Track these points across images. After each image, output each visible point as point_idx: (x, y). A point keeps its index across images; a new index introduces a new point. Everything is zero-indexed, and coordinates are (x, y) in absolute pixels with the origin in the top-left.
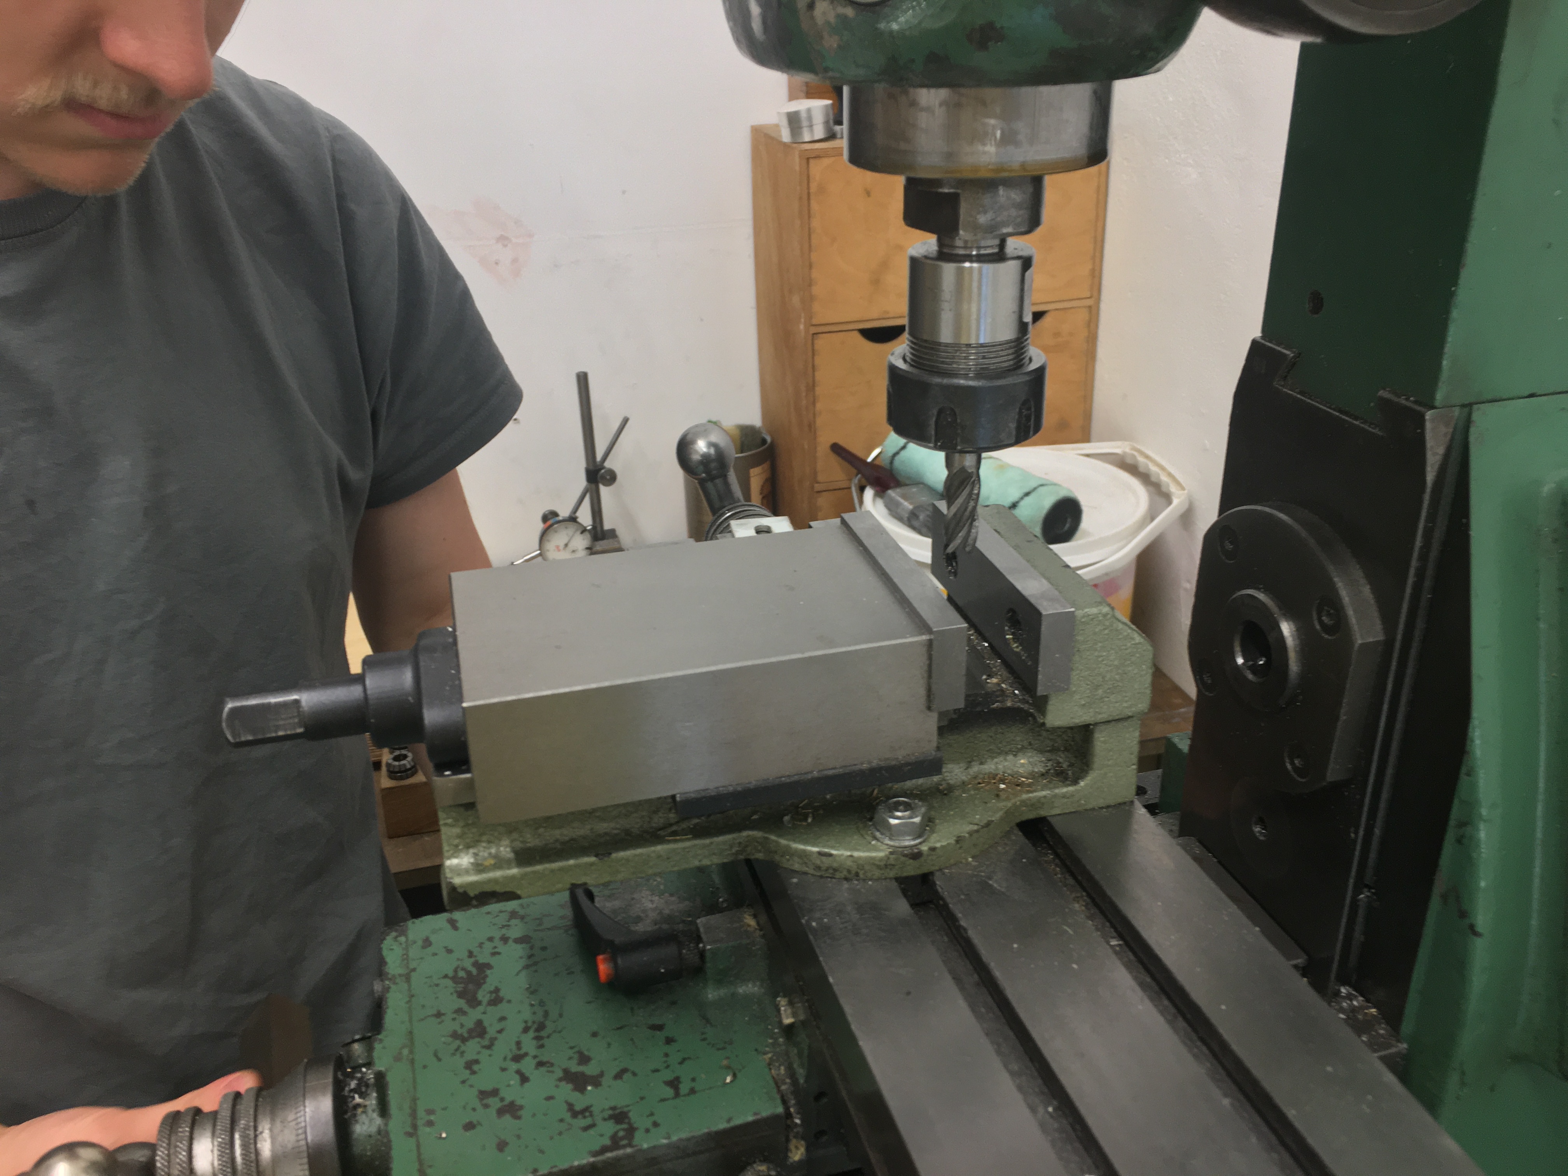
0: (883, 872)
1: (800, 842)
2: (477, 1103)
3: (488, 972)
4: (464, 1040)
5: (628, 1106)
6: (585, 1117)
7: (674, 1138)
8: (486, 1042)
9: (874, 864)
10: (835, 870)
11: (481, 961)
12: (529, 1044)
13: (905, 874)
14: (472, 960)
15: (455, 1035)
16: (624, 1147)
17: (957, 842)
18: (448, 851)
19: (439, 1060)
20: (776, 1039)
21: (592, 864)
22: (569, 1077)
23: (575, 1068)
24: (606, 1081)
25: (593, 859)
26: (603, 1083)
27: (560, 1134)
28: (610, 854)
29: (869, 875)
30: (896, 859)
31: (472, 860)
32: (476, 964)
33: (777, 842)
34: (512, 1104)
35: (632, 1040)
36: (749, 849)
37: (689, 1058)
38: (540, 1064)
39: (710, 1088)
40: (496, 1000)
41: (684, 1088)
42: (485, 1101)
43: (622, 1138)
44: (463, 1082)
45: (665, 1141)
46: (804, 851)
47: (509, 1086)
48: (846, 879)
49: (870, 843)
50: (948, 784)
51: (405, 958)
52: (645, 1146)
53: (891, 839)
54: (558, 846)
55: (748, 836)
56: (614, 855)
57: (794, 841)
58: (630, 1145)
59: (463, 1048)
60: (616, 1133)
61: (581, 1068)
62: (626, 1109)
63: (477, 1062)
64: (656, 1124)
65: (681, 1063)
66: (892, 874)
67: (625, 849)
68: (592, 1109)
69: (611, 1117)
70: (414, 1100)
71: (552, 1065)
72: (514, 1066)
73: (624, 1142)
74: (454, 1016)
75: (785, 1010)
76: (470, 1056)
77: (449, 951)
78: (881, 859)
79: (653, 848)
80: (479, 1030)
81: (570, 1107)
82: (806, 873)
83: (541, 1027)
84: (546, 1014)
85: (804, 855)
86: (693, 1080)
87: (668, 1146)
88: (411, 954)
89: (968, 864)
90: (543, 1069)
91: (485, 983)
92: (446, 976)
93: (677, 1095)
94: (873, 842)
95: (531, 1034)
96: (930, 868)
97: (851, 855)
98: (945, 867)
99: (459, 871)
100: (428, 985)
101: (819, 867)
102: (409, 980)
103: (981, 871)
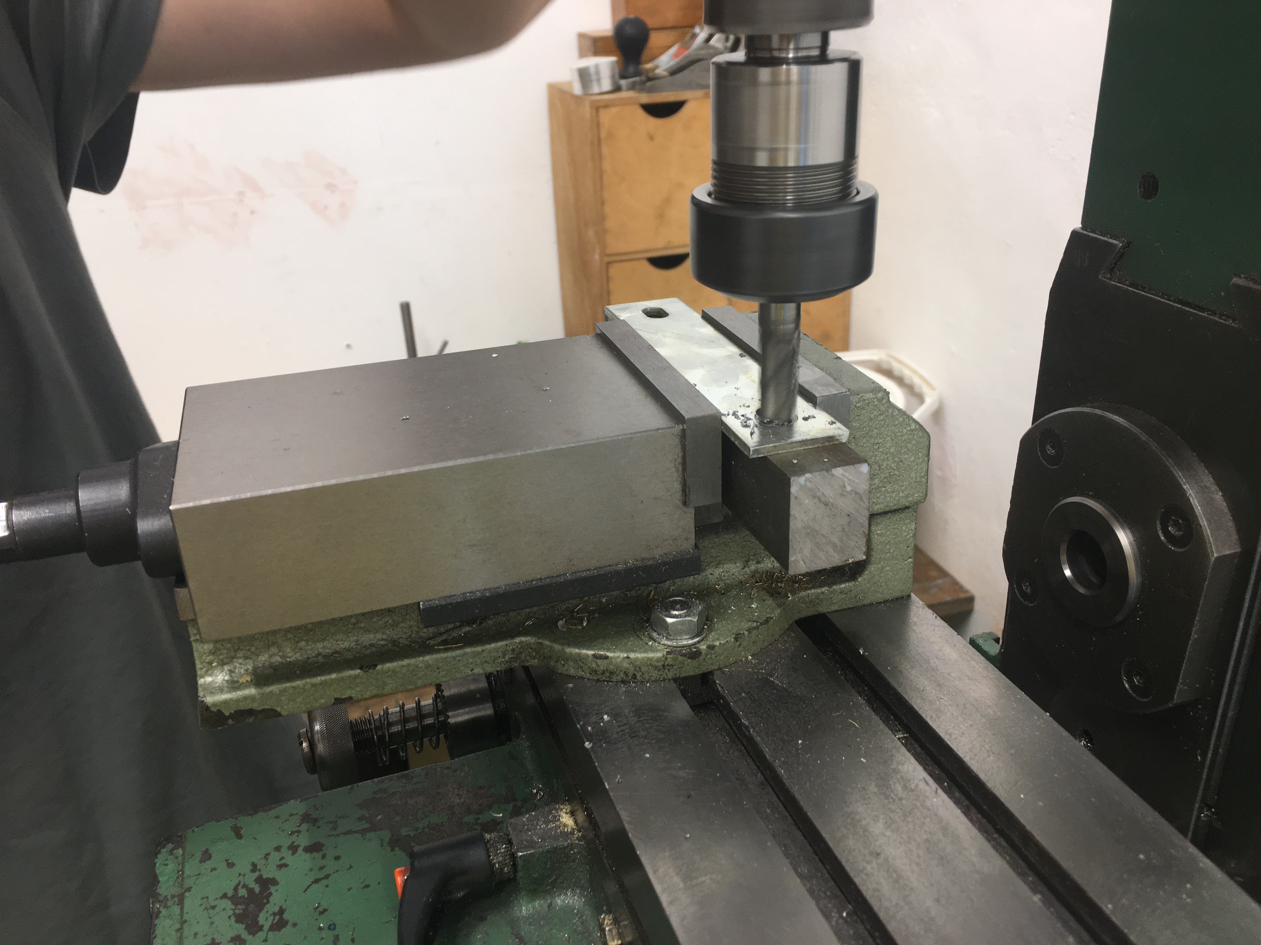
0: (660, 673)
1: (575, 646)
3: (273, 889)
9: (652, 666)
10: (612, 673)
13: (683, 675)
17: (736, 639)
18: (201, 669)
21: (356, 677)
25: (357, 672)
28: (376, 666)
29: (647, 677)
30: (673, 659)
31: (227, 678)
33: (552, 649)
40: (279, 924)
46: (579, 655)
48: (623, 682)
49: (647, 644)
50: (726, 583)
53: (667, 639)
54: (321, 659)
55: (522, 642)
56: (379, 667)
57: (570, 647)
66: (670, 675)
67: (391, 660)
78: (658, 660)
82: (582, 678)
85: (579, 660)
89: (748, 662)
91: (268, 902)
92: (225, 896)
94: (650, 643)
96: (712, 668)
97: (628, 657)
98: (726, 667)
99: (213, 690)
100: (203, 907)
101: (596, 671)
102: (181, 903)
103: (762, 669)
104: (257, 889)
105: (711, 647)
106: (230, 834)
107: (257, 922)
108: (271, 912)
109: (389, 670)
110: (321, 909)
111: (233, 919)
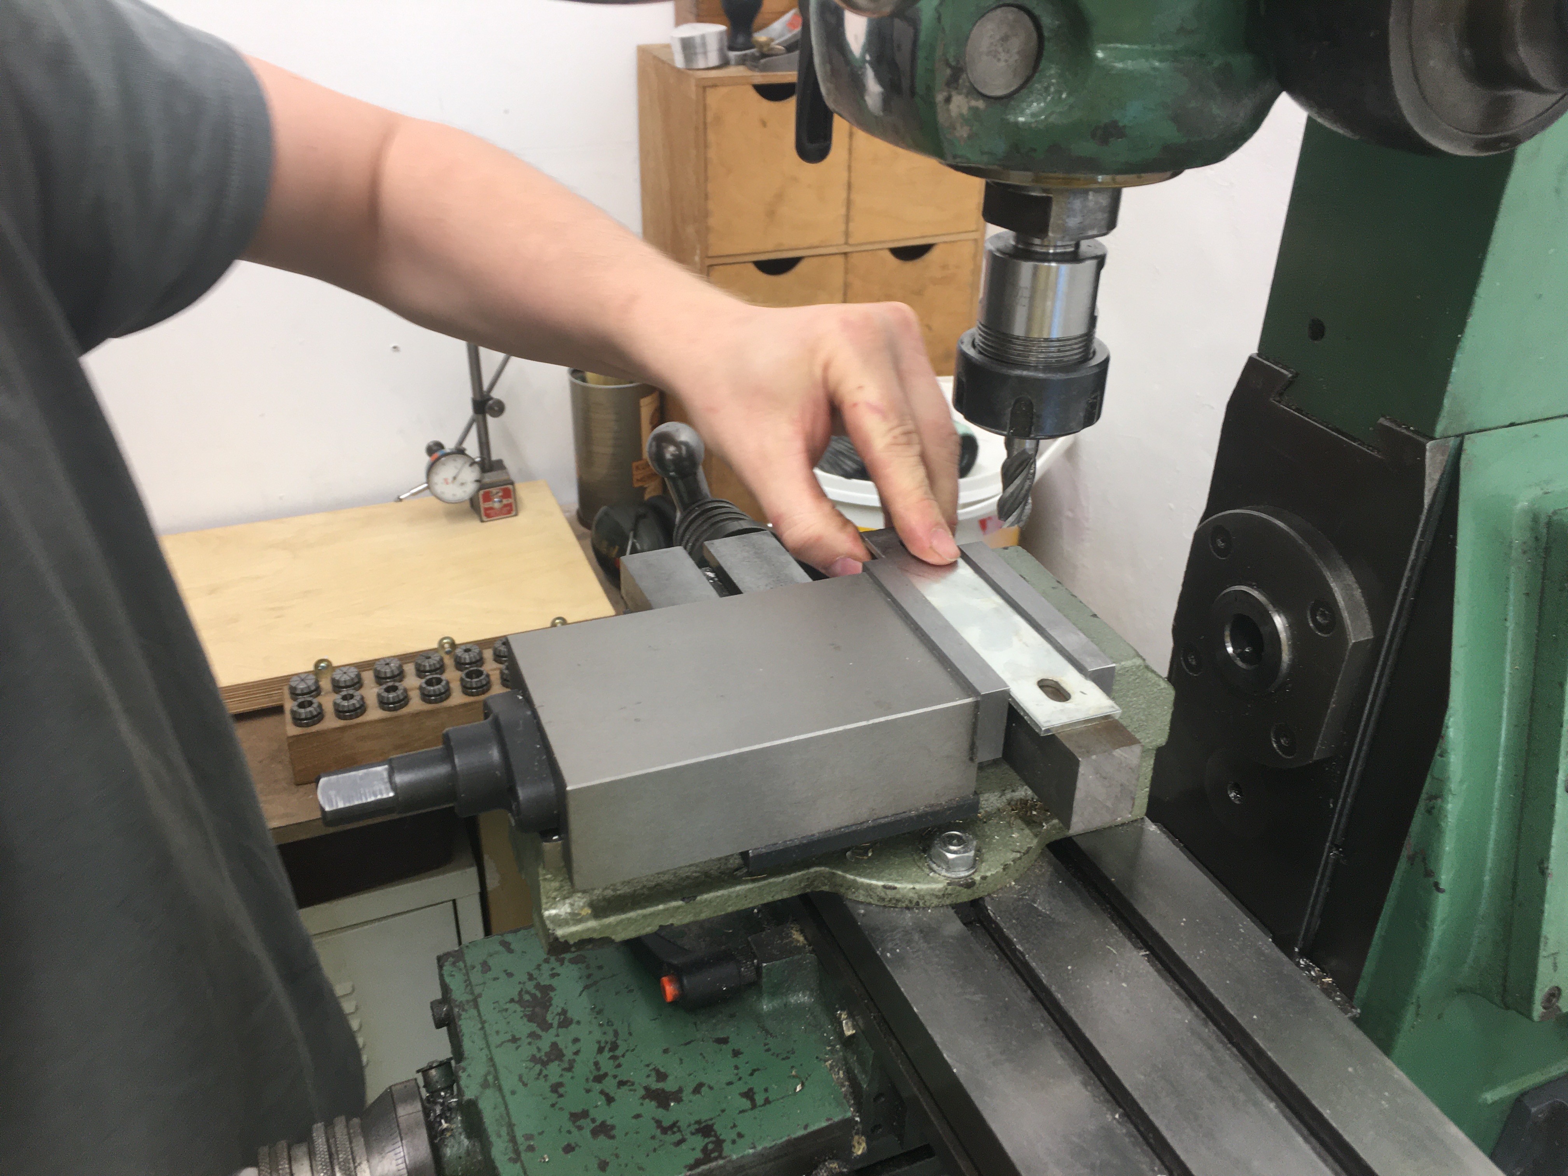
0: (940, 900)
1: (865, 877)
2: (568, 1125)
3: (552, 994)
4: (545, 1064)
5: (711, 1119)
6: (674, 1133)
7: (759, 1148)
8: (566, 1065)
9: (933, 895)
10: (898, 901)
11: (542, 983)
12: (607, 1065)
13: (959, 901)
14: (534, 982)
15: (533, 1059)
16: (716, 1159)
17: (1004, 869)
18: (546, 903)
19: (525, 1085)
20: (834, 1046)
21: (679, 907)
22: (651, 1094)
23: (655, 1086)
24: (686, 1095)
25: (680, 903)
26: (684, 1098)
27: (655, 1150)
28: (695, 897)
29: (928, 904)
30: (952, 889)
31: (569, 910)
32: (538, 986)
33: (844, 877)
34: (603, 1123)
35: (701, 1054)
36: (816, 883)
37: (758, 1070)
38: (622, 1084)
39: (782, 1098)
40: (566, 1022)
41: (759, 1099)
42: (578, 1123)
43: (713, 1151)
44: (553, 1105)
45: (751, 1151)
46: (870, 885)
47: (596, 1107)
48: (907, 908)
49: (928, 875)
50: (986, 811)
51: (468, 983)
52: (734, 1157)
53: (947, 871)
54: (646, 891)
55: (816, 872)
56: (699, 898)
57: (860, 875)
58: (720, 1157)
59: (545, 1072)
60: (706, 1146)
61: (660, 1085)
62: (710, 1123)
63: (561, 1085)
64: (740, 1135)
65: (752, 1074)
66: (948, 902)
67: (709, 891)
68: (679, 1124)
69: (698, 1131)
70: (511, 1126)
71: (633, 1084)
72: (598, 1087)
73: (716, 1154)
74: (529, 1040)
75: (846, 1023)
76: (554, 1079)
77: (510, 975)
78: (940, 890)
79: (732, 890)
80: (556, 1053)
81: (659, 1123)
82: (870, 904)
83: (614, 1047)
84: (616, 1034)
85: (869, 888)
86: (766, 1090)
87: (753, 1154)
88: (472, 979)
89: (1011, 887)
90: (625, 1088)
91: (551, 1005)
92: (512, 1001)
93: (754, 1106)
94: (931, 874)
95: (607, 1054)
96: (982, 895)
97: (914, 888)
98: (994, 893)
99: (559, 921)
100: (497, 1010)
101: (883, 899)
102: (476, 1006)
103: (1025, 895)
105: (984, 878)
106: (501, 948)
107: (546, 1021)
108: (555, 1012)
109: (706, 901)
110: (598, 1009)
111: (525, 1019)
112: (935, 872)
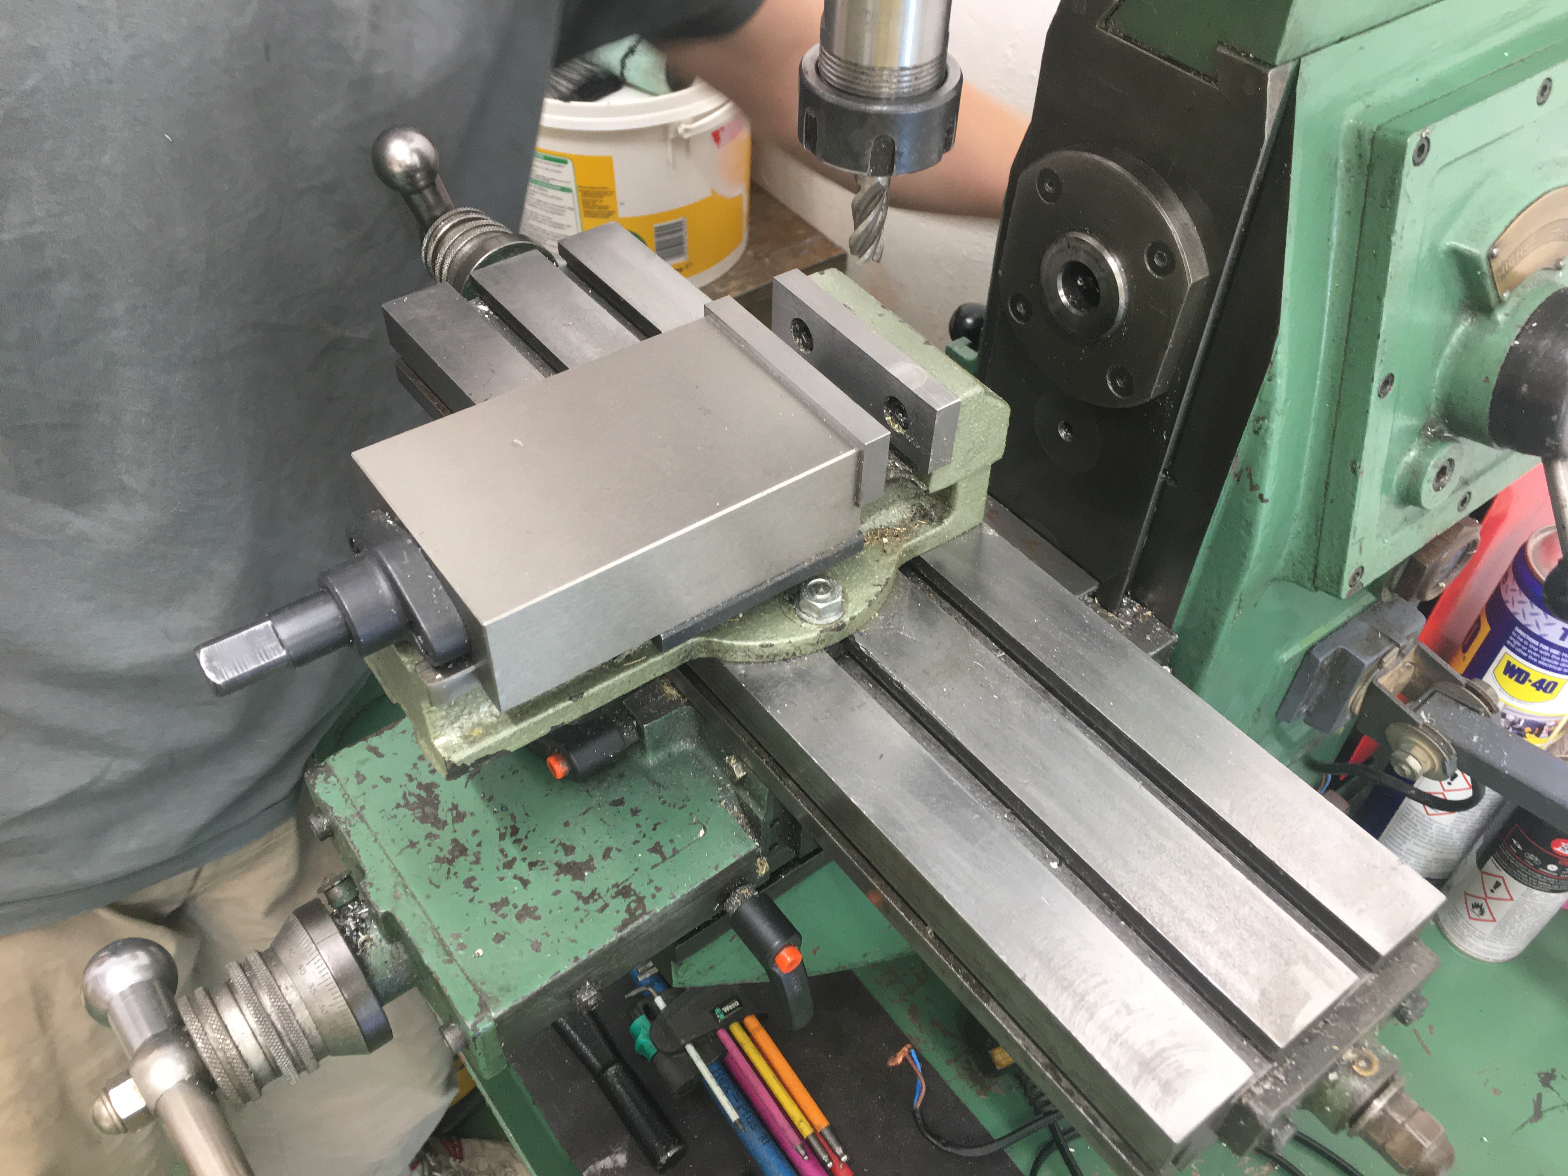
0: (815, 647)
1: (742, 639)
2: (492, 916)
3: (437, 791)
4: (450, 862)
5: (627, 880)
6: (596, 901)
7: (678, 897)
8: (473, 859)
9: (808, 644)
10: (775, 655)
11: (424, 783)
12: (512, 851)
13: (833, 643)
14: (415, 783)
15: (438, 860)
16: (641, 915)
17: (869, 605)
18: (435, 733)
19: (438, 887)
20: (724, 786)
21: (568, 707)
22: (563, 869)
23: (565, 860)
24: (598, 862)
25: (568, 702)
26: (596, 865)
27: (582, 921)
28: (581, 694)
29: (804, 652)
30: (825, 635)
31: (459, 735)
32: (420, 786)
33: (720, 643)
34: (525, 907)
35: (602, 820)
36: (694, 653)
37: (659, 823)
38: (532, 865)
39: (689, 845)
40: (460, 817)
41: (667, 850)
42: (500, 912)
43: (636, 909)
44: (471, 900)
45: (672, 901)
46: (745, 646)
47: (514, 892)
48: (785, 660)
49: (801, 626)
51: (346, 797)
52: (658, 910)
53: (818, 619)
55: (692, 643)
56: (585, 694)
57: (736, 639)
58: (645, 912)
59: (453, 871)
60: (629, 906)
61: (570, 859)
62: (627, 883)
63: (473, 879)
64: (658, 889)
65: (654, 829)
66: (822, 646)
68: (598, 891)
69: (618, 894)
70: (435, 930)
71: (544, 863)
72: (509, 873)
73: (639, 912)
74: (428, 841)
75: (737, 767)
76: (464, 875)
77: (388, 780)
78: (814, 639)
79: (614, 678)
80: (460, 850)
81: (579, 896)
83: (515, 831)
84: (513, 817)
85: (747, 649)
86: (671, 841)
87: (675, 903)
88: (348, 792)
89: (876, 619)
90: (537, 869)
91: (439, 802)
92: (398, 806)
93: (664, 859)
94: (803, 625)
95: (509, 840)
96: (852, 633)
97: (790, 642)
98: (862, 628)
99: (452, 748)
100: (386, 819)
101: (762, 657)
102: (362, 819)
103: (889, 624)
104: (424, 794)
105: (852, 619)
106: (371, 755)
107: (440, 820)
108: (446, 809)
110: (487, 797)
111: (417, 821)
112: (806, 621)
